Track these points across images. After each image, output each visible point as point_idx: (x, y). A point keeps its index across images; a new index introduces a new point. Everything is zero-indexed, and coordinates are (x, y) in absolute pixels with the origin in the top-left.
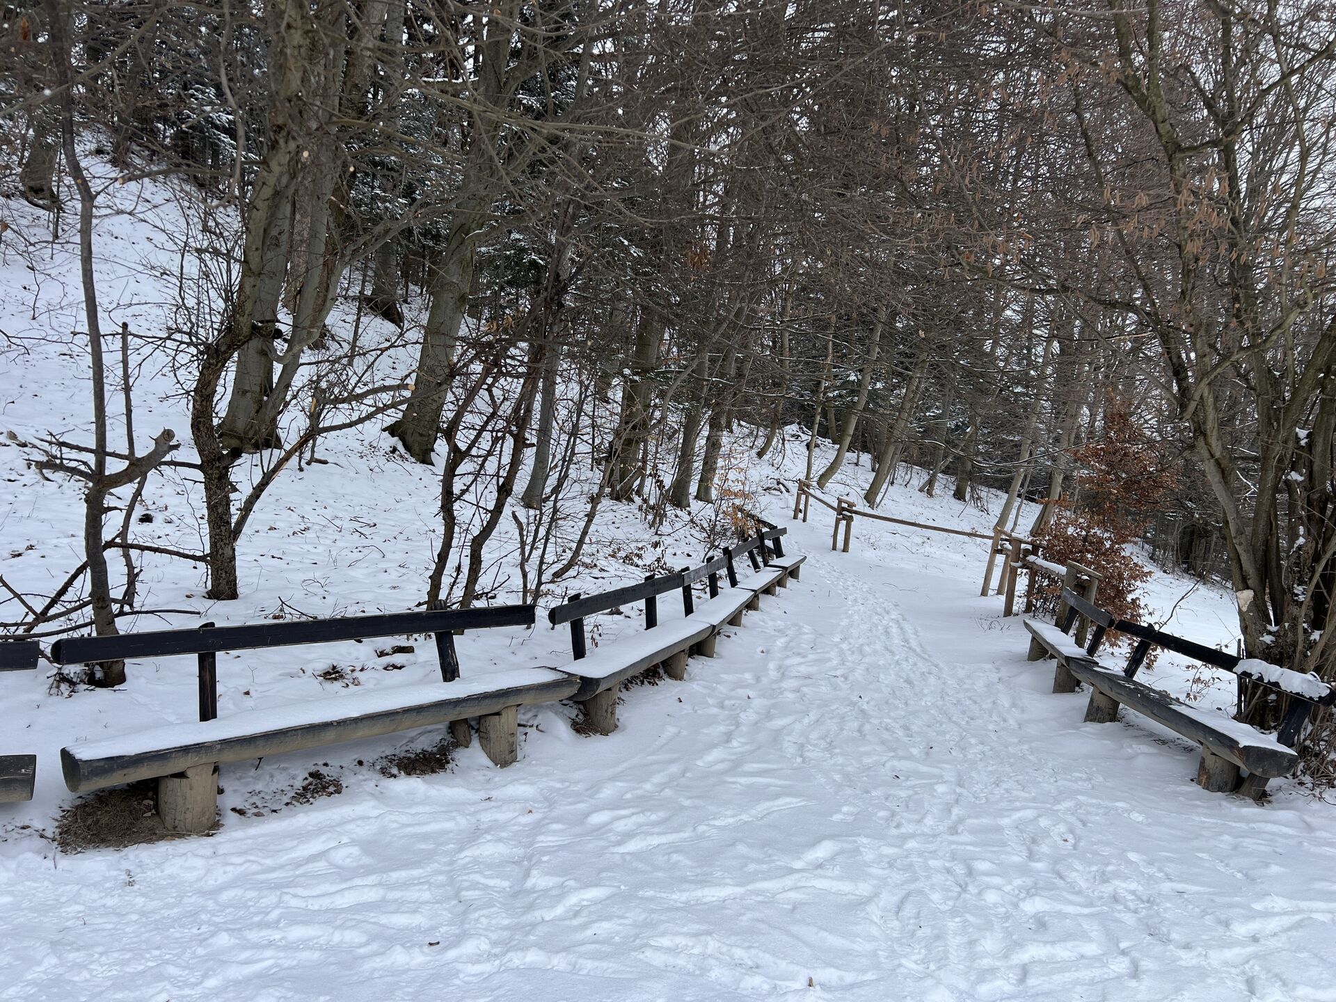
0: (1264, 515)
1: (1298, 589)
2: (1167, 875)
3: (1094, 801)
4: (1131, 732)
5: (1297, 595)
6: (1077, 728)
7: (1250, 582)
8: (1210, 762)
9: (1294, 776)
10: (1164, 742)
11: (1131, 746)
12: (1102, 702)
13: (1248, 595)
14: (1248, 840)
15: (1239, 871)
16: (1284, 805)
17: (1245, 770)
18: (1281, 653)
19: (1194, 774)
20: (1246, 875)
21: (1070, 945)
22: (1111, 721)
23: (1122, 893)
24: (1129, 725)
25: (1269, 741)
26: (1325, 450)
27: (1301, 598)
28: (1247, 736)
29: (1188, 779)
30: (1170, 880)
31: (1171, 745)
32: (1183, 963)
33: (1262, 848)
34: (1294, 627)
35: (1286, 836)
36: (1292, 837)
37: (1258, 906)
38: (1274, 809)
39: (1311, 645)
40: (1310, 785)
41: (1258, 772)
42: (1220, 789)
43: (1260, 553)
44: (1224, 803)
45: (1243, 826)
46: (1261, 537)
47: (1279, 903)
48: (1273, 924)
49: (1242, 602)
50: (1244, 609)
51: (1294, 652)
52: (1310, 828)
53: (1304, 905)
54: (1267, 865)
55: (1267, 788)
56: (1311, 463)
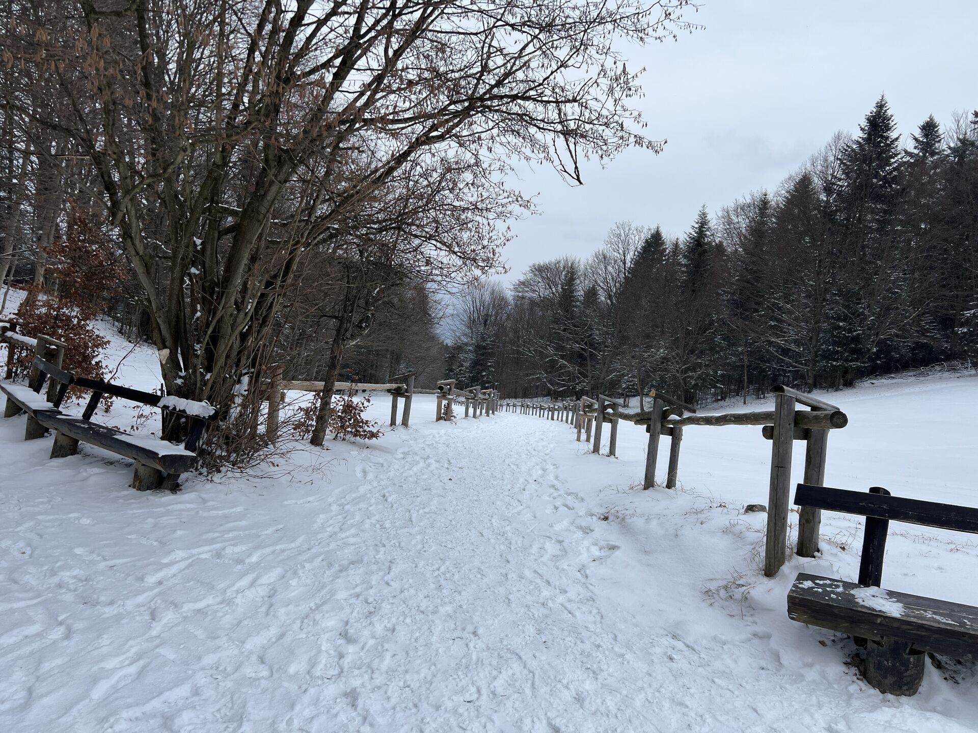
0: (175, 297)
1: (197, 347)
2: (103, 557)
3: (51, 517)
4: (88, 460)
5: (197, 350)
6: (43, 465)
7: (167, 344)
8: (141, 470)
9: (197, 470)
10: (111, 463)
11: (86, 471)
12: (64, 441)
13: (166, 352)
14: (165, 518)
15: (156, 541)
16: (189, 490)
17: (165, 473)
18: (188, 390)
19: (131, 481)
20: (160, 542)
21: (16, 632)
22: (72, 454)
23: (66, 579)
24: (86, 455)
25: (179, 450)
26: (212, 254)
27: (199, 352)
28: (166, 449)
29: (127, 486)
30: (105, 560)
31: (116, 464)
32: (106, 616)
33: (174, 521)
34: (195, 372)
35: (188, 510)
36: (192, 509)
37: (165, 561)
38: (184, 494)
39: (205, 383)
40: (205, 474)
41: (172, 472)
42: (148, 488)
43: (173, 324)
44: (151, 497)
45: (162, 509)
46: (174, 312)
47: (180, 554)
48: (174, 570)
49: (162, 358)
50: (164, 362)
51: (195, 388)
52: (204, 501)
53: (195, 551)
54: (175, 531)
55: (179, 481)
56: (204, 263)
